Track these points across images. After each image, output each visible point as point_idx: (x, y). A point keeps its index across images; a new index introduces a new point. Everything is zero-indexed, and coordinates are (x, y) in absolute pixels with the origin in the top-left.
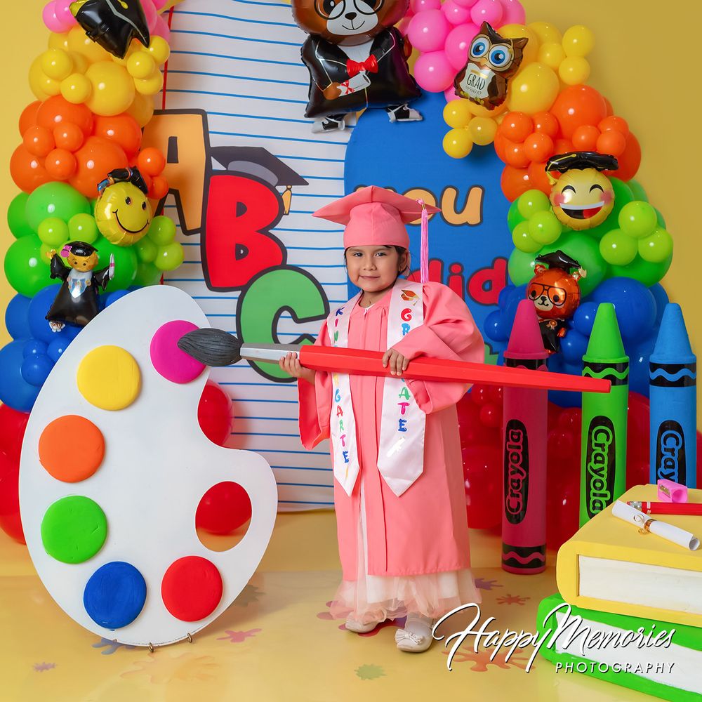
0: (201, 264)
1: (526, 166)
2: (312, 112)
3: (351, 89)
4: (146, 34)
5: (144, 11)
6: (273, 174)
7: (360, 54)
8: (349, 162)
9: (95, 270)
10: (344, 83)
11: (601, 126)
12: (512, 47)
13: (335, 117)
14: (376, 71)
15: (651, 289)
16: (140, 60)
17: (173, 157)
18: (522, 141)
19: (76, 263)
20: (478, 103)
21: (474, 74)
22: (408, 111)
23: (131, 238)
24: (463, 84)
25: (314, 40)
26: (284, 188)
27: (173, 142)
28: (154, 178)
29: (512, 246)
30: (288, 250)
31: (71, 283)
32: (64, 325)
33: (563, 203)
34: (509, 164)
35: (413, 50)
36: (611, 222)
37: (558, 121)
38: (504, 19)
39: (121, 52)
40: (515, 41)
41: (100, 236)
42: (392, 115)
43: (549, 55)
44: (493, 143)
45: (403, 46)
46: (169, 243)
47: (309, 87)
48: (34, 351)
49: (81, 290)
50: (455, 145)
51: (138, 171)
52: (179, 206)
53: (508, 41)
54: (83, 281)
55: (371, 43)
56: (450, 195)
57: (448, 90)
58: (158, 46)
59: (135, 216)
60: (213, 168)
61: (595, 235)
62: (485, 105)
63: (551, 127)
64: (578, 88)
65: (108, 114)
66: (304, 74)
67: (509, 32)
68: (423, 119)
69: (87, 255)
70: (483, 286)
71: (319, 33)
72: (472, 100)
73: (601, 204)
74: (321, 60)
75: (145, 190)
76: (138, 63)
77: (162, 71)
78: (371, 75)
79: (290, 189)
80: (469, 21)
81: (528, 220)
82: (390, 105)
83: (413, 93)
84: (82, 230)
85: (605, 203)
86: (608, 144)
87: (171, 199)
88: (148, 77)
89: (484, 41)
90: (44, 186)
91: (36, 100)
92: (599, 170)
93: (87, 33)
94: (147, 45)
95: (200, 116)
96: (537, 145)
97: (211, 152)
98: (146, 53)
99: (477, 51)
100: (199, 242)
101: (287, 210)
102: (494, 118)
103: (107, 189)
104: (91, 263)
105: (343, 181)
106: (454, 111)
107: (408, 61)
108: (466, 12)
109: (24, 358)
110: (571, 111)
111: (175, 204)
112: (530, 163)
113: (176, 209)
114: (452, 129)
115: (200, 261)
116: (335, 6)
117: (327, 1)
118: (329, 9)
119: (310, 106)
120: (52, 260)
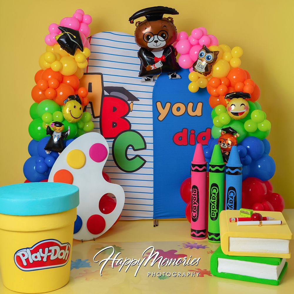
0: (99, 129)
1: (218, 96)
2: (141, 75)
3: (155, 67)
4: (82, 47)
5: (82, 39)
6: (126, 97)
7: (159, 55)
8: (154, 93)
9: (63, 132)
10: (153, 65)
11: (245, 83)
12: (213, 54)
13: (149, 77)
14: (165, 61)
15: (262, 141)
16: (80, 56)
17: (90, 90)
18: (217, 88)
19: (56, 129)
20: (201, 74)
21: (200, 63)
22: (176, 75)
23: (76, 120)
24: (196, 67)
25: (143, 49)
26: (131, 102)
27: (90, 84)
28: (84, 98)
29: (213, 125)
30: (131, 124)
31: (54, 136)
32: (51, 152)
33: (231, 110)
34: (212, 95)
35: (178, 53)
36: (248, 117)
37: (230, 81)
38: (211, 43)
39: (73, 53)
40: (214, 52)
41: (64, 119)
42: (170, 76)
43: (227, 57)
44: (206, 87)
45: (174, 52)
46: (88, 122)
47: (140, 66)
48: (40, 161)
49: (57, 139)
50: (193, 88)
51: (78, 96)
52: (92, 108)
53: (212, 52)
54: (58, 135)
55: (163, 51)
56: (191, 105)
57: (190, 68)
58: (86, 51)
59: (77, 112)
60: (105, 94)
61: (242, 121)
62: (204, 74)
63: (227, 83)
64: (237, 69)
65: (68, 75)
66: (138, 61)
67: (212, 48)
68: (181, 78)
69: (60, 127)
70: (202, 138)
71: (145, 47)
72: (199, 72)
73: (245, 110)
74: (145, 57)
75: (80, 103)
76: (79, 57)
77: (87, 59)
78: (163, 62)
79: (132, 102)
80: (198, 44)
81: (218, 116)
82: (169, 73)
83: (178, 69)
84: (58, 117)
85: (246, 110)
86: (247, 89)
87: (89, 105)
88: (83, 62)
89: (203, 52)
90: (44, 101)
91: (41, 69)
92: (244, 98)
93: (61, 47)
94: (82, 51)
95: (100, 75)
96: (222, 89)
97: (104, 88)
98: (82, 53)
99: (201, 55)
100: (99, 121)
101: (131, 110)
102: (207, 79)
103: (67, 102)
104: (61, 129)
105: (152, 99)
106: (192, 76)
108: (197, 41)
109: (36, 163)
110: (234, 77)
111: (90, 107)
112: (219, 95)
113: (91, 109)
114: (192, 82)
115: (99, 128)
116: (151, 38)
117: (148, 36)
118: (148, 39)
119: (141, 72)
120: (47, 128)
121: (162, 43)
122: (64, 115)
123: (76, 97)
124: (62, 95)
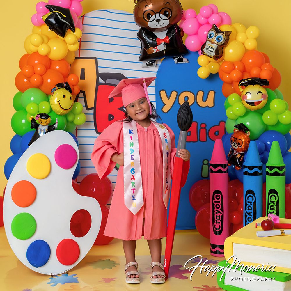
0: (93, 123)
1: (231, 83)
2: (142, 59)
3: (158, 50)
4: (74, 27)
5: (73, 19)
7: (162, 36)
8: (157, 80)
9: (50, 125)
10: (155, 48)
11: (262, 67)
12: (224, 35)
13: (151, 61)
14: (169, 43)
15: (285, 136)
16: (71, 37)
17: (83, 77)
18: (230, 73)
19: (42, 122)
20: (211, 57)
21: (209, 46)
23: (65, 112)
24: (205, 50)
25: (143, 30)
27: (83, 71)
28: (74, 86)
29: (226, 117)
31: (39, 130)
33: (246, 99)
34: (225, 82)
35: (184, 34)
36: (267, 107)
37: (244, 65)
38: (222, 22)
39: (63, 34)
40: (226, 32)
41: (51, 110)
42: (176, 60)
43: (241, 37)
44: (218, 73)
46: (80, 113)
47: (141, 48)
49: (44, 133)
50: (202, 73)
52: (85, 98)
53: (223, 32)
54: (44, 129)
55: (167, 31)
56: (200, 94)
57: (199, 50)
58: (78, 31)
60: (100, 82)
61: (260, 112)
62: (214, 58)
63: (241, 67)
64: (253, 51)
65: (57, 60)
66: (139, 43)
67: (224, 28)
68: (189, 62)
69: (46, 119)
70: (215, 132)
71: (145, 27)
72: (208, 56)
74: (146, 38)
75: (71, 91)
77: (78, 41)
78: (166, 44)
80: (208, 23)
81: (232, 106)
82: (175, 56)
84: (44, 108)
85: (263, 99)
86: (265, 75)
87: (81, 95)
88: (74, 44)
89: (213, 32)
90: (29, 89)
91: (27, 53)
92: (261, 85)
93: (49, 28)
94: (74, 32)
95: (95, 60)
96: (235, 75)
97: (99, 75)
98: (73, 34)
99: (210, 36)
100: (93, 113)
102: (218, 63)
103: (55, 91)
104: (48, 122)
105: (155, 88)
106: (202, 60)
107: (183, 38)
108: (206, 20)
110: (250, 61)
111: (83, 97)
112: (233, 82)
113: (83, 99)
114: (201, 66)
115: (93, 121)
116: (151, 16)
117: (148, 15)
118: (149, 18)
119: (141, 56)
120: (31, 121)
121: (165, 22)
122: (51, 106)
123: (65, 85)
124: (50, 82)
